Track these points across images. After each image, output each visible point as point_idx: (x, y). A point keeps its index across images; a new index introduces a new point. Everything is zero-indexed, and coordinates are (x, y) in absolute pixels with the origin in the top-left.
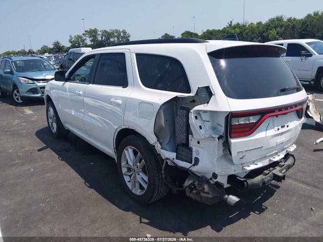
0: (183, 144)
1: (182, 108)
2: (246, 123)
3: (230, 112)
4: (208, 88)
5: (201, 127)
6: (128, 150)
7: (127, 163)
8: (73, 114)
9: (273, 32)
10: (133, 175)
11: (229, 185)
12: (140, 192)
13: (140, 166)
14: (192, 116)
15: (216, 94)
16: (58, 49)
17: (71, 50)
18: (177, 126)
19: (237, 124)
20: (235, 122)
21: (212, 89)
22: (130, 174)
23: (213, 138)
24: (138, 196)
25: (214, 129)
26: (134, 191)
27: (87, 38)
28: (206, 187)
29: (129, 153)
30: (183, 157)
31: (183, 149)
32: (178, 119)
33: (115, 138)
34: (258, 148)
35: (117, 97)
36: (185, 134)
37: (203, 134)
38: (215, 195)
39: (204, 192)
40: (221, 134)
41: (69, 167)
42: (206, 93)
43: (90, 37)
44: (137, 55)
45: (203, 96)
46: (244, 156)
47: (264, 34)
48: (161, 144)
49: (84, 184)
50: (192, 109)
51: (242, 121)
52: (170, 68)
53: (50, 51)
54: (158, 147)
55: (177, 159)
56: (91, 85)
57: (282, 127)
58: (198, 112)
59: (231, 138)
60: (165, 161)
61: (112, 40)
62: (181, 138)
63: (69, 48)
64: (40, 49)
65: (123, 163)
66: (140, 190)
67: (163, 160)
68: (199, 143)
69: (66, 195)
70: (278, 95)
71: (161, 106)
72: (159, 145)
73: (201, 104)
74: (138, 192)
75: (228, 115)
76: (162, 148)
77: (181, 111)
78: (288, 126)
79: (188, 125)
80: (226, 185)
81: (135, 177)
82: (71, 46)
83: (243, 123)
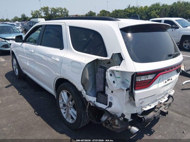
0: (101, 92)
1: (101, 67)
2: (145, 79)
3: (135, 73)
4: (119, 55)
5: (114, 82)
6: (63, 92)
7: (63, 101)
8: (28, 65)
9: (154, 12)
10: (67, 109)
11: (132, 120)
12: (72, 121)
13: (71, 104)
14: (108, 74)
15: (125, 59)
16: (24, 19)
17: (32, 20)
18: (97, 79)
19: (140, 80)
20: (139, 79)
21: (123, 55)
22: (65, 108)
23: (122, 89)
24: (70, 123)
25: (123, 83)
26: (67, 120)
27: (42, 12)
28: (116, 121)
29: (64, 95)
30: (101, 101)
31: (101, 95)
32: (98, 74)
33: (55, 83)
34: (153, 96)
35: (56, 57)
36: (103, 85)
37: (115, 87)
38: (122, 127)
39: (115, 125)
40: (128, 87)
41: (25, 100)
42: (119, 58)
43: (44, 12)
44: (70, 27)
45: (116, 60)
46: (143, 102)
47: (149, 13)
48: (86, 91)
49: (34, 112)
50: (108, 69)
51: (143, 79)
52: (93, 38)
53: (19, 20)
54: (84, 93)
55: (97, 102)
56: (39, 46)
57: (168, 80)
58: (113, 71)
59: (135, 90)
60: (89, 103)
61: (57, 14)
62: (100, 87)
63: (31, 18)
64: (13, 19)
65: (60, 101)
66: (71, 120)
67: (87, 102)
68: (112, 92)
69: (22, 121)
70: (167, 59)
71: (86, 65)
72: (85, 92)
73: (115, 66)
74: (70, 121)
75: (134, 74)
76: (86, 94)
77: (100, 69)
78: (171, 79)
79: (105, 79)
80: (130, 120)
81: (68, 111)
82: (32, 17)
83: (143, 80)
